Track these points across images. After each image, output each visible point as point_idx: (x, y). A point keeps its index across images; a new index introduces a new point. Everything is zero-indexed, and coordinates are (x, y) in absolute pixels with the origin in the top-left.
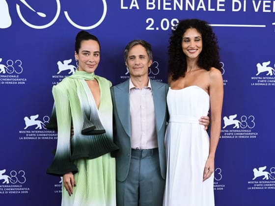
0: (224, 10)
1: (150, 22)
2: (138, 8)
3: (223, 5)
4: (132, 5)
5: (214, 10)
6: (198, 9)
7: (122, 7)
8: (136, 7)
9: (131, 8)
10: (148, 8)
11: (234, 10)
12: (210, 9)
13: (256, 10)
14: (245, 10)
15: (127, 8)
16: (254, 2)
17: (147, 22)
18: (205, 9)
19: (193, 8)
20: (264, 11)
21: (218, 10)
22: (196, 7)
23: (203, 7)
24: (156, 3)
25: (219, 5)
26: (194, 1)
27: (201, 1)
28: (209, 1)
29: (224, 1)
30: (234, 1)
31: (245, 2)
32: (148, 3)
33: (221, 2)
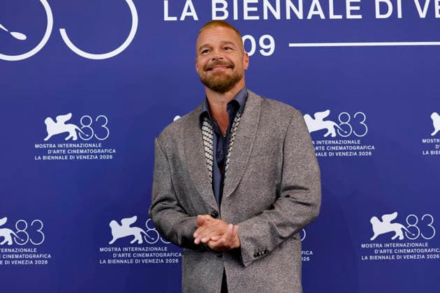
0: (360, 17)
2: (196, 18)
3: (358, 8)
4: (185, 14)
5: (340, 17)
6: (309, 17)
7: (167, 18)
8: (191, 17)
9: (182, 18)
10: (215, 17)
11: (378, 16)
12: (332, 16)
13: (423, 15)
14: (400, 16)
15: (175, 19)
16: (416, 0)
18: (323, 17)
19: (300, 15)
20: (438, 15)
21: (349, 16)
22: (306, 12)
23: (320, 12)
24: (230, 9)
25: (349, 8)
26: (301, 2)
27: (315, 2)
28: (331, 1)
29: (358, 1)
30: (377, 1)
31: (399, 1)
32: (215, 10)
33: (353, 4)
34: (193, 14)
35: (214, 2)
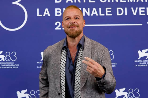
0: (111, 15)
1: (58, 24)
2: (49, 15)
3: (110, 11)
5: (103, 15)
6: (92, 15)
7: (38, 15)
8: (47, 15)
9: (44, 15)
10: (56, 15)
11: (118, 14)
12: (101, 14)
13: (135, 14)
14: (126, 14)
15: (41, 15)
16: (132, 8)
17: (56, 24)
18: (97, 15)
19: (88, 14)
20: (140, 14)
21: (107, 14)
22: (91, 13)
23: (96, 13)
24: (62, 12)
25: (107, 12)
26: (89, 9)
27: (94, 9)
28: (100, 9)
29: (110, 8)
30: (118, 9)
31: (126, 9)
32: (56, 12)
33: (108, 10)
35: (56, 9)
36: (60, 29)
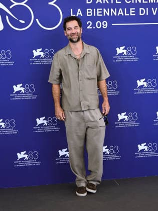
0: (134, 15)
1: (89, 23)
2: (82, 15)
3: (134, 12)
5: (128, 15)
6: (118, 15)
7: (72, 15)
8: (80, 15)
9: (77, 15)
10: (88, 15)
11: (140, 14)
12: (126, 15)
13: (154, 14)
14: (147, 14)
15: (75, 15)
18: (123, 15)
19: (115, 14)
21: (131, 14)
23: (122, 13)
24: (93, 12)
25: (131, 12)
26: (116, 9)
27: (121, 9)
28: (125, 9)
29: (134, 9)
30: (140, 9)
31: (147, 9)
32: (88, 12)
33: (132, 10)
34: (81, 14)
35: (88, 10)
36: (91, 28)
